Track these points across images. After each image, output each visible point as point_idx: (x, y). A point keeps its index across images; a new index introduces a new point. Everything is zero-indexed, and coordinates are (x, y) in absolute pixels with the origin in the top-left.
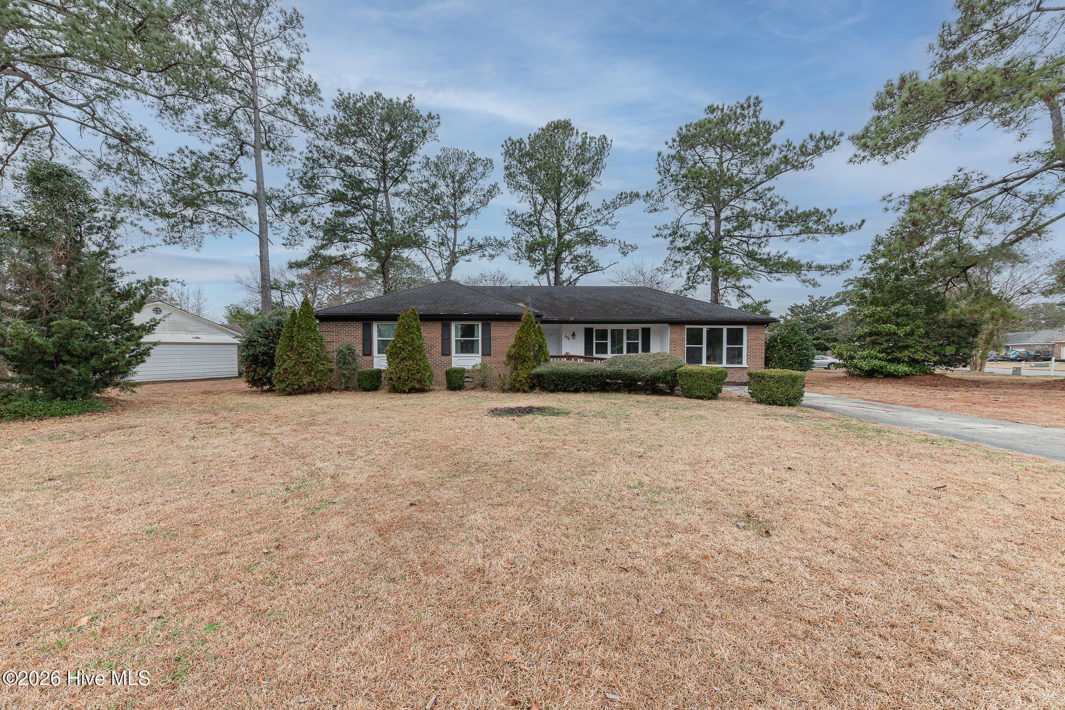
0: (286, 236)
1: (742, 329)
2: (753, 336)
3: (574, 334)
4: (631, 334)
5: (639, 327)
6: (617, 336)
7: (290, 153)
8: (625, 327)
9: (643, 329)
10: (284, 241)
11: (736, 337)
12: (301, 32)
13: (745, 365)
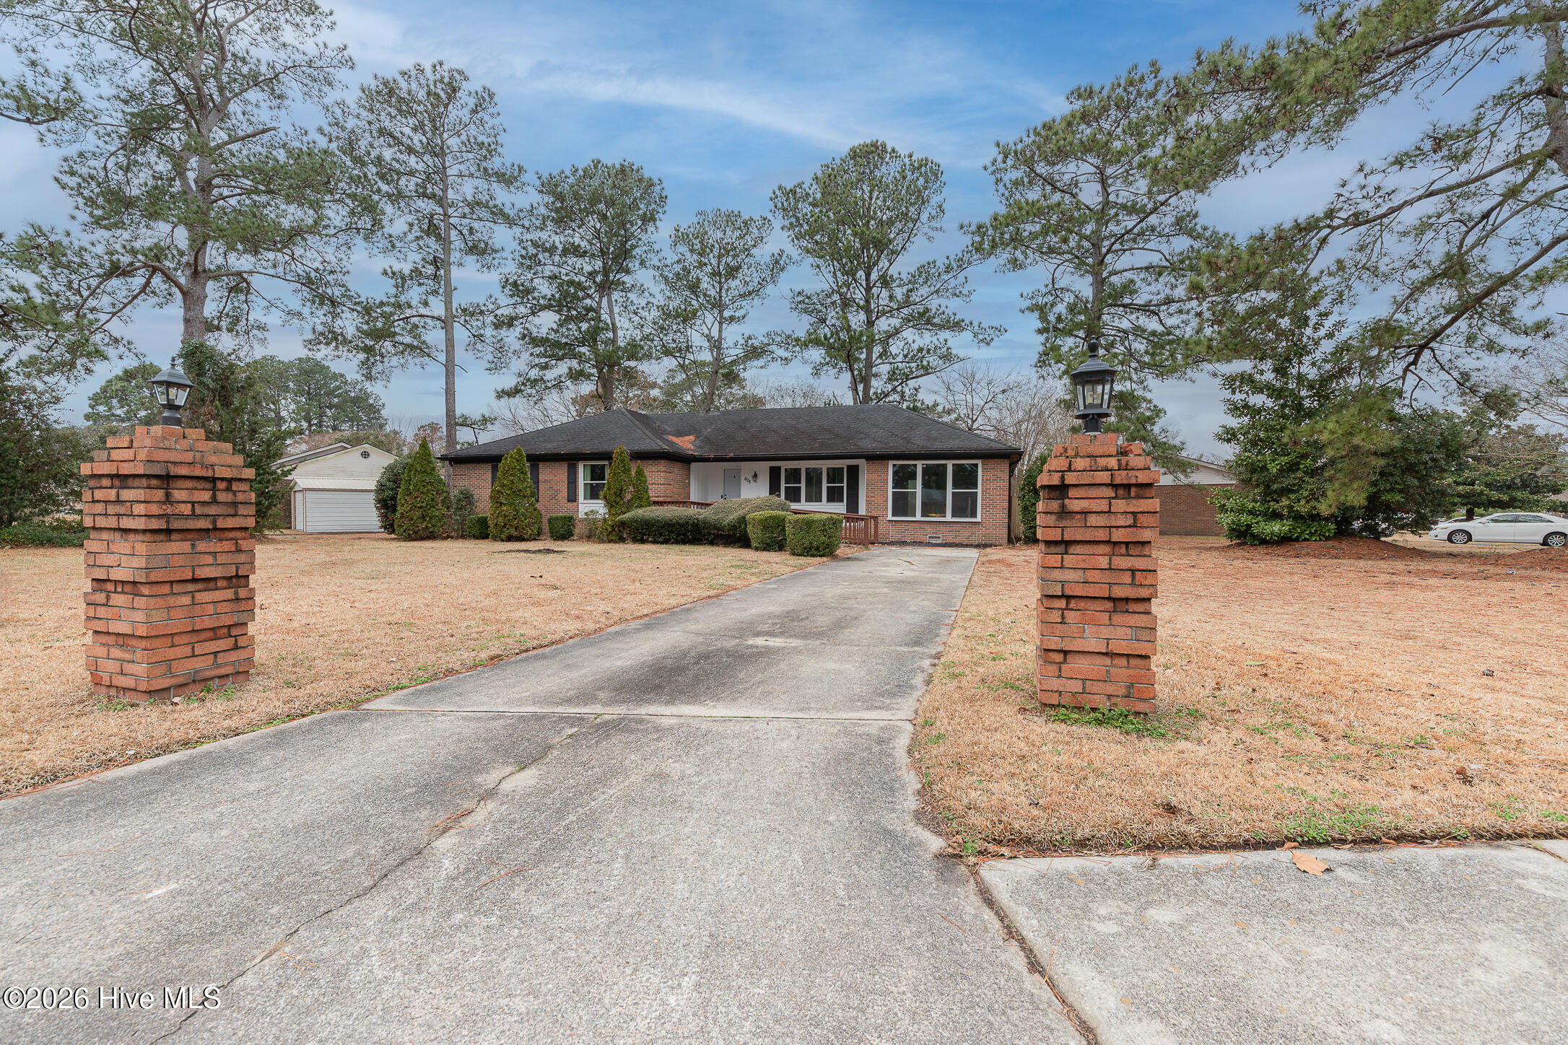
0: (490, 357)
1: (976, 465)
2: (990, 475)
3: (755, 476)
4: (835, 475)
5: (843, 464)
6: (814, 477)
7: (498, 255)
8: (824, 465)
9: (849, 467)
10: (488, 366)
11: (966, 478)
12: (495, 111)
13: (979, 519)
